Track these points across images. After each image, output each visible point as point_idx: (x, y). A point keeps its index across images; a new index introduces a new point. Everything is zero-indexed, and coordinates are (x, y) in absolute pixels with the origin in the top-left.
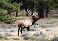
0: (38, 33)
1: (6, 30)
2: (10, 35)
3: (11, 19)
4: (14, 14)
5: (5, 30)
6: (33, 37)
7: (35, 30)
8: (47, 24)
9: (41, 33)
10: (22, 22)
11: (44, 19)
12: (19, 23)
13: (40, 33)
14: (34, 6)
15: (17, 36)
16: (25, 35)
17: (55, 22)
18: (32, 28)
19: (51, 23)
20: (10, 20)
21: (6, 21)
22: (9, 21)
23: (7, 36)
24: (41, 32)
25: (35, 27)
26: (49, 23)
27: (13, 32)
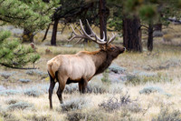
0: (115, 101)
1: (12, 90)
2: (23, 107)
3: (21, 52)
4: (45, 38)
5: (8, 91)
6: (97, 113)
7: (104, 91)
8: (148, 70)
9: (124, 100)
10: (61, 62)
11: (140, 55)
12: (51, 66)
13: (119, 100)
14: (108, 10)
15: (45, 108)
16: (71, 106)
17: (175, 65)
18: (96, 84)
19: (161, 68)
20: (20, 56)
21: (6, 61)
22: (15, 60)
23: (14, 107)
24: (124, 98)
25: (104, 81)
26: (156, 66)
27: (34, 95)
